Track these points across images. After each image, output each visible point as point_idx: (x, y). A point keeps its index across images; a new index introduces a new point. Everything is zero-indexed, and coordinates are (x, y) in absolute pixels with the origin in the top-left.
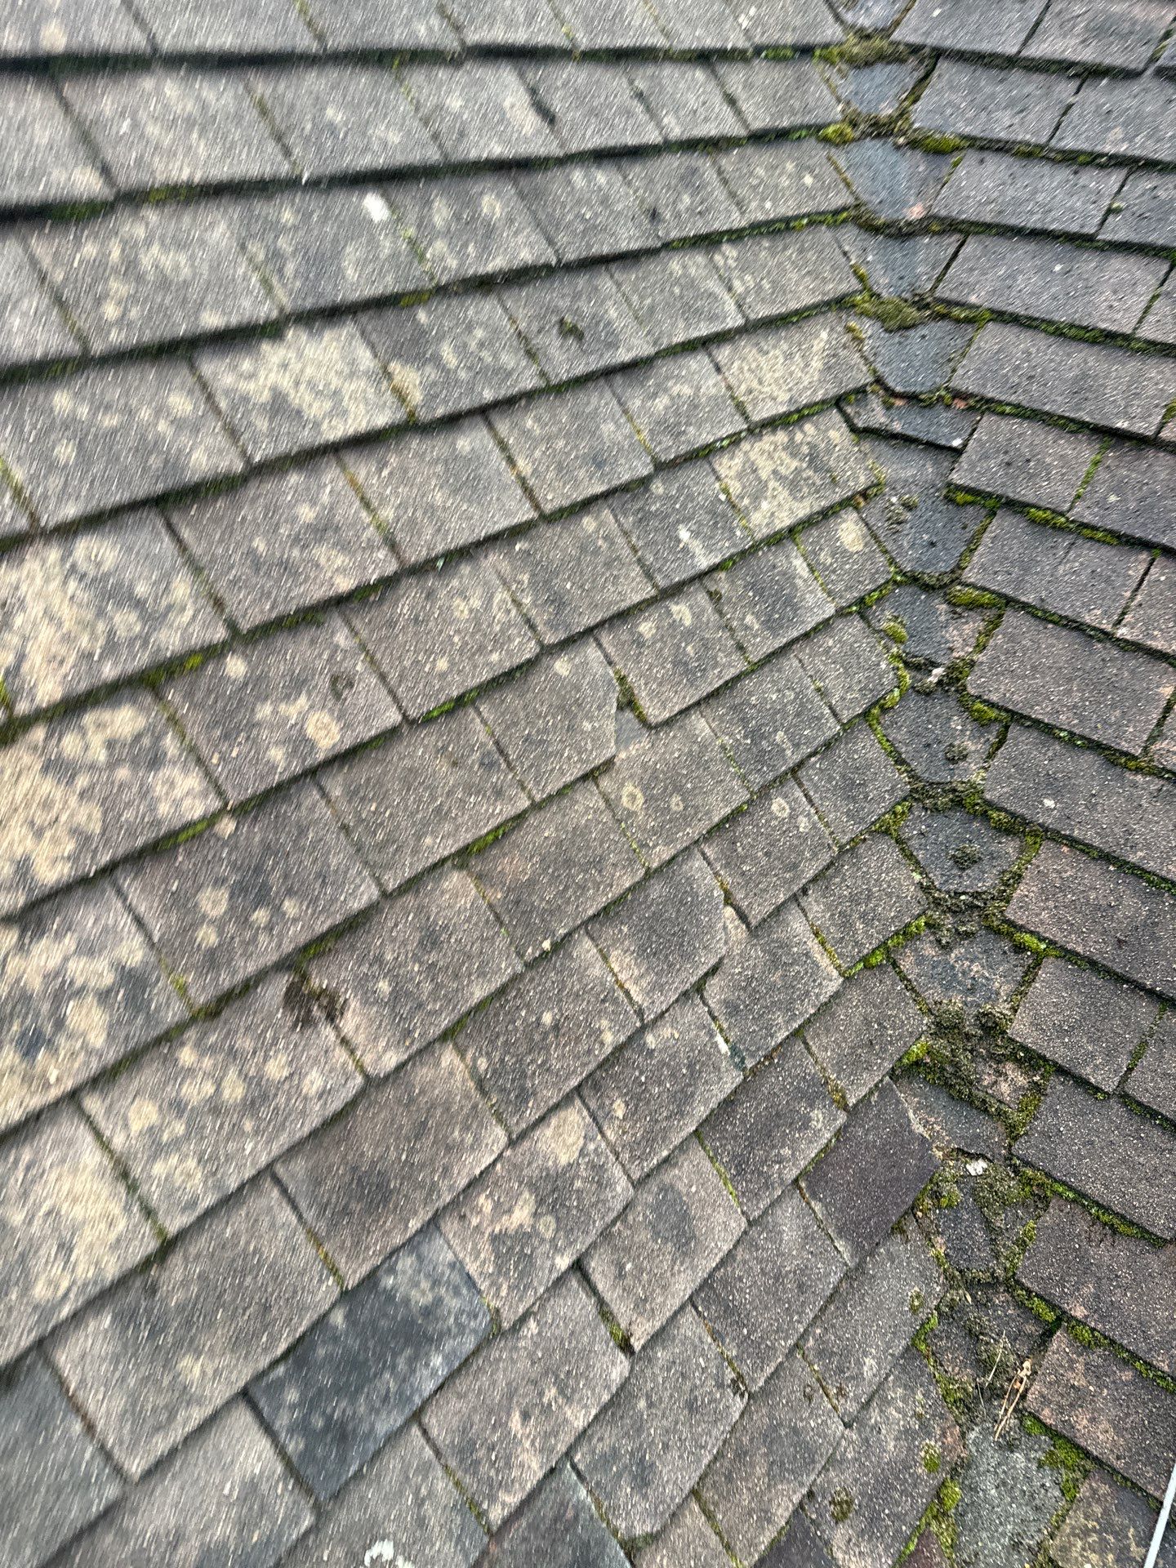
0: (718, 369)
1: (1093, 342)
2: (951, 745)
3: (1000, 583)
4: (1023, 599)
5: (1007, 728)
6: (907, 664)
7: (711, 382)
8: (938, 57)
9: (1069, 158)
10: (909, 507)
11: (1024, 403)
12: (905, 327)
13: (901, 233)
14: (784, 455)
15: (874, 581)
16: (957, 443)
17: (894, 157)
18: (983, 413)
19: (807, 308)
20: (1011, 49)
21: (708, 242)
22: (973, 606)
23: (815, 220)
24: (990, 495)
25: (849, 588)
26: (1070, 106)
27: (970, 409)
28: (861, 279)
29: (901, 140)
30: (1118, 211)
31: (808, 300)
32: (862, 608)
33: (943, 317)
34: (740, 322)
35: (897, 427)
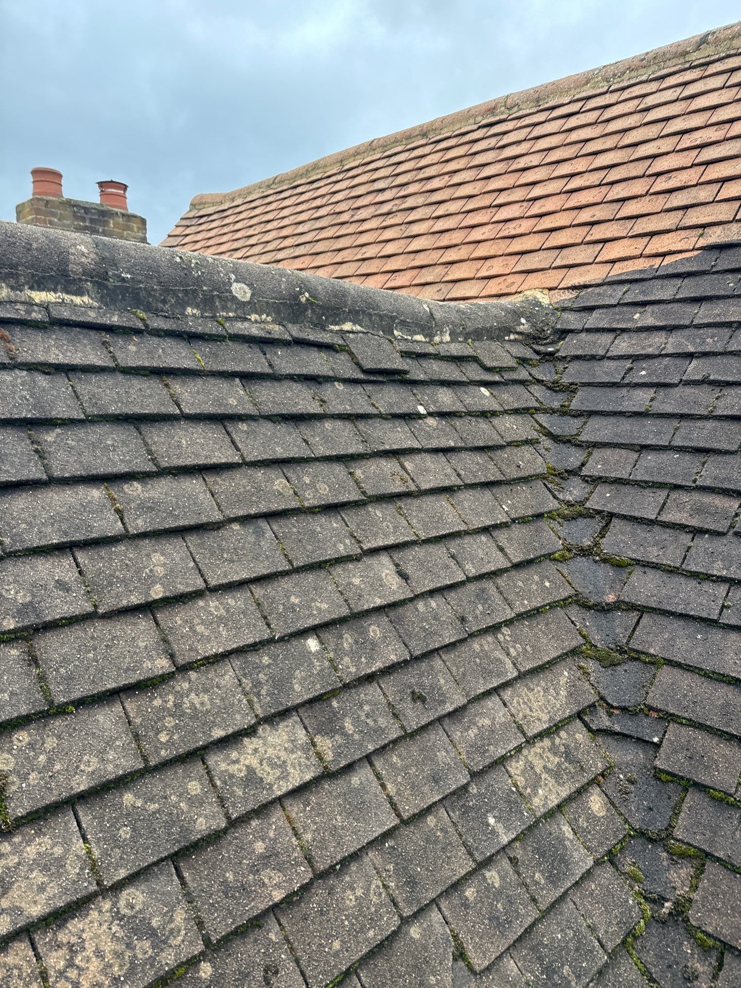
0: (505, 705)
1: (729, 683)
2: (686, 966)
3: (698, 840)
4: (716, 854)
5: (722, 954)
6: (645, 898)
7: (501, 714)
8: (611, 517)
9: (694, 575)
10: (632, 782)
11: (693, 719)
12: (614, 665)
13: (604, 609)
14: (549, 755)
15: (616, 836)
16: (656, 740)
17: (594, 567)
18: (669, 722)
19: (555, 659)
20: (653, 517)
21: (495, 629)
22: (683, 856)
23: (553, 606)
24: (682, 778)
25: (601, 844)
26: (689, 548)
27: (660, 718)
28: (584, 637)
29: (597, 558)
30: (728, 607)
31: (554, 654)
32: (611, 858)
33: (636, 659)
34: (516, 674)
35: (617, 728)
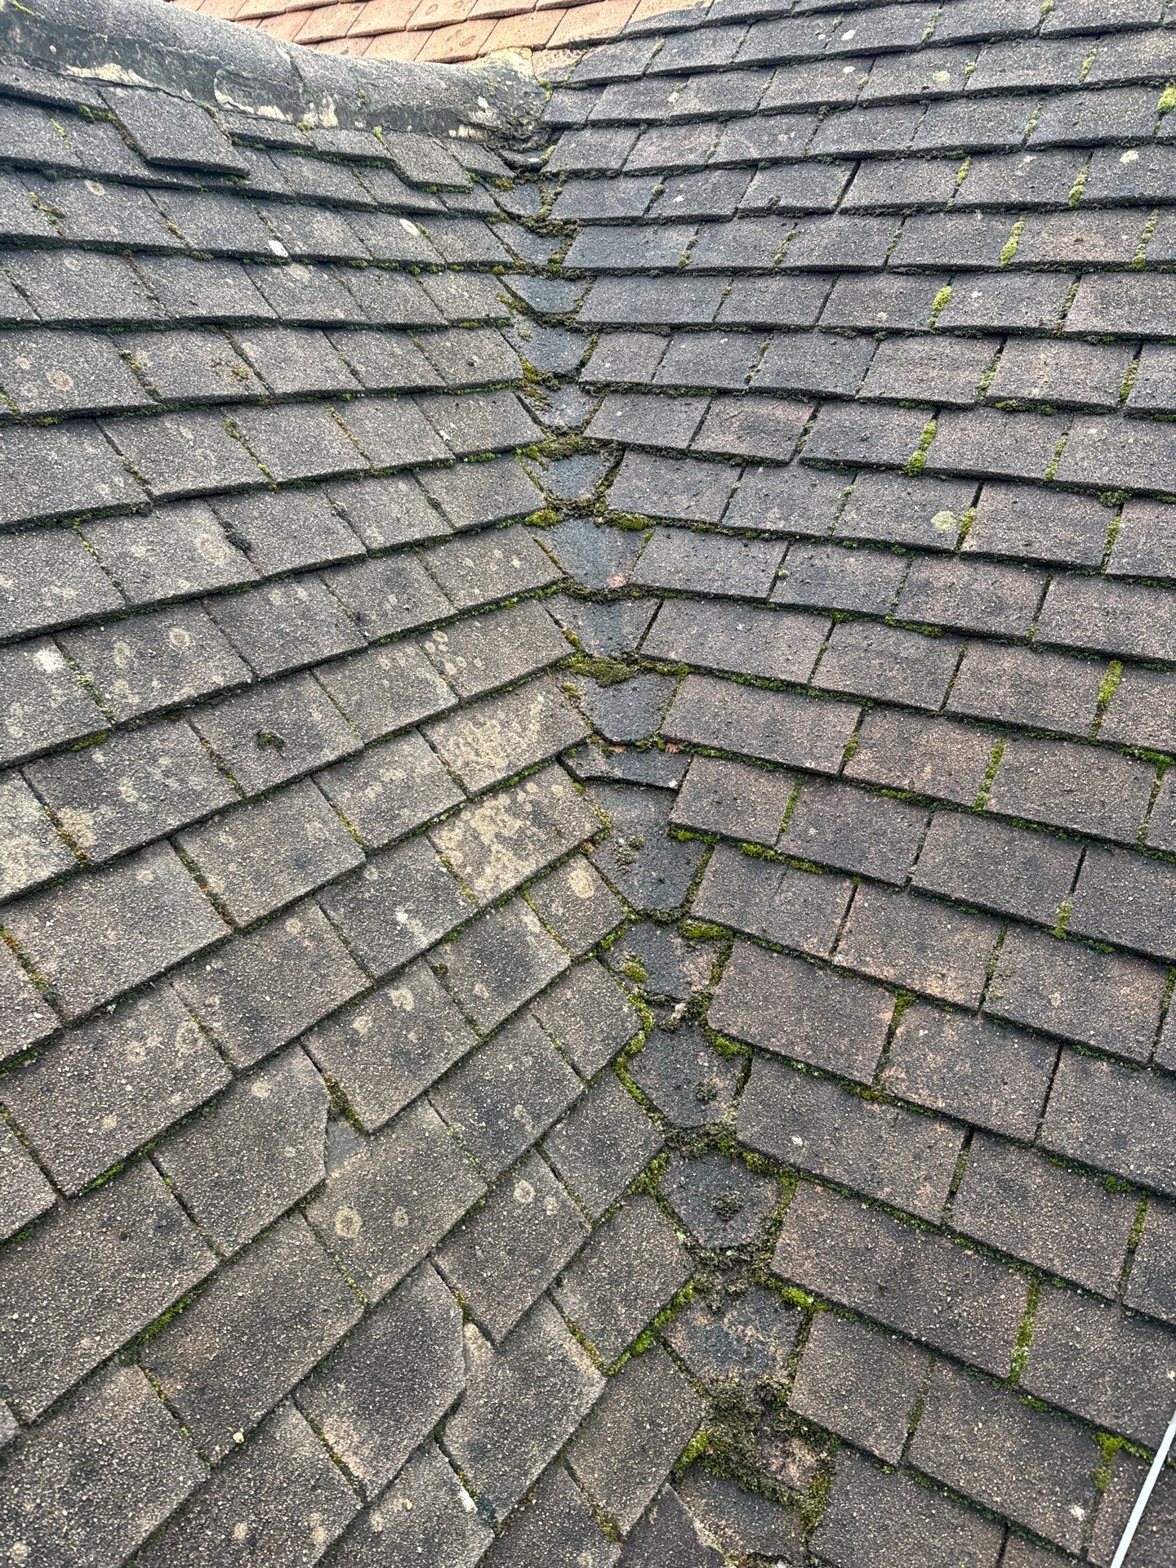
0: (434, 748)
1: (778, 691)
2: (701, 1084)
3: (725, 916)
4: (747, 930)
5: (750, 1060)
6: (648, 1002)
7: (426, 762)
8: (624, 450)
9: (739, 533)
10: (636, 847)
11: (725, 747)
12: (617, 682)
13: (607, 599)
14: (506, 817)
15: (607, 923)
16: (673, 784)
17: (596, 533)
18: (692, 756)
19: (522, 677)
20: (684, 445)
21: (420, 632)
22: (704, 939)
23: (524, 597)
24: (706, 832)
25: (584, 936)
26: (735, 490)
27: (681, 752)
28: (573, 643)
29: (600, 520)
30: (784, 577)
31: (521, 670)
32: (599, 953)
33: (650, 670)
34: (454, 701)
35: (618, 773)
